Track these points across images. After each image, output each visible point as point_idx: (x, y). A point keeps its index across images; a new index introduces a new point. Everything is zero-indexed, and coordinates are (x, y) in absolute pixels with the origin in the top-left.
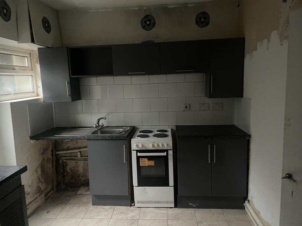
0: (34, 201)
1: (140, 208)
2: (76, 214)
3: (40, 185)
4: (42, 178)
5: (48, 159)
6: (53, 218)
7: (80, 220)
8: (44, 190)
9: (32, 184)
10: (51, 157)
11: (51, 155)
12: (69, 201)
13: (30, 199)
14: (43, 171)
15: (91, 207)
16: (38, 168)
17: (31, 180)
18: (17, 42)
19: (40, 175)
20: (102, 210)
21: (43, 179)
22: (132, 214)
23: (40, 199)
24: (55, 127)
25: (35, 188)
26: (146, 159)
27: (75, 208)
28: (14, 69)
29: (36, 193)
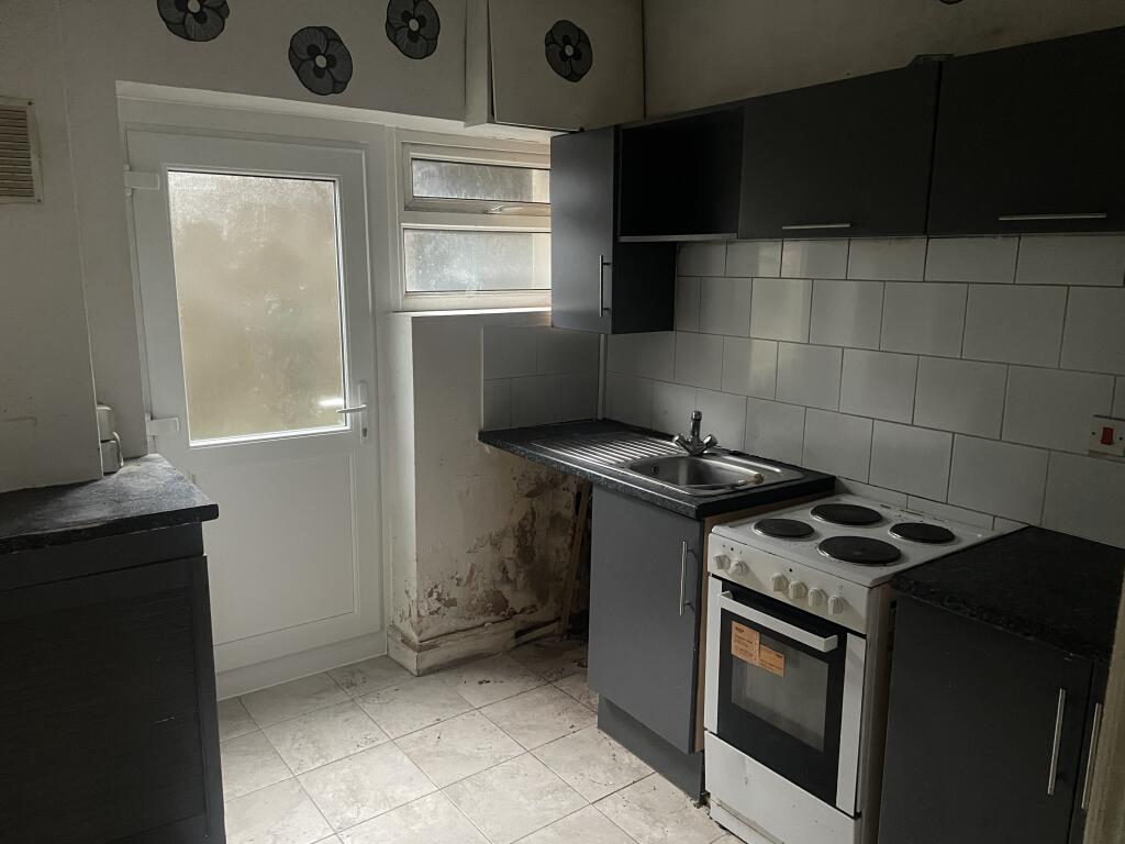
0: (469, 633)
1: (724, 832)
2: (530, 727)
3: (506, 590)
4: (518, 573)
5: (555, 519)
6: (471, 705)
7: (518, 750)
8: (523, 610)
9: (470, 579)
10: (569, 513)
11: (572, 507)
12: (569, 675)
13: (454, 621)
14: (525, 552)
15: (590, 731)
16: (503, 533)
17: (469, 565)
18: (462, 123)
19: (509, 559)
20: (606, 759)
21: (522, 576)
22: (669, 835)
23: (494, 634)
24: (600, 418)
25: (480, 592)
26: (756, 636)
27: (551, 707)
28: (486, 212)
29: (485, 612)
